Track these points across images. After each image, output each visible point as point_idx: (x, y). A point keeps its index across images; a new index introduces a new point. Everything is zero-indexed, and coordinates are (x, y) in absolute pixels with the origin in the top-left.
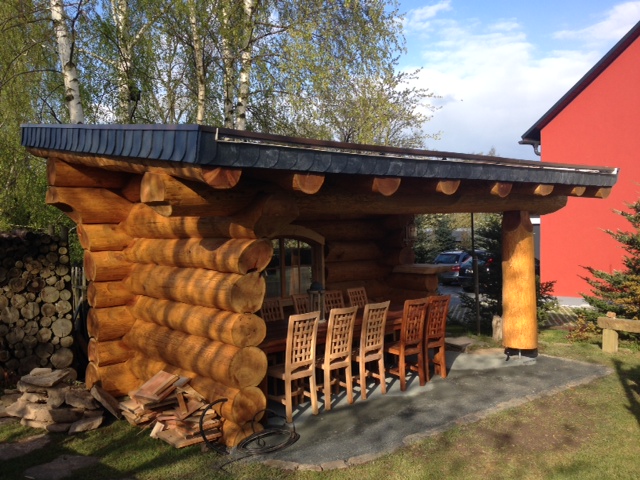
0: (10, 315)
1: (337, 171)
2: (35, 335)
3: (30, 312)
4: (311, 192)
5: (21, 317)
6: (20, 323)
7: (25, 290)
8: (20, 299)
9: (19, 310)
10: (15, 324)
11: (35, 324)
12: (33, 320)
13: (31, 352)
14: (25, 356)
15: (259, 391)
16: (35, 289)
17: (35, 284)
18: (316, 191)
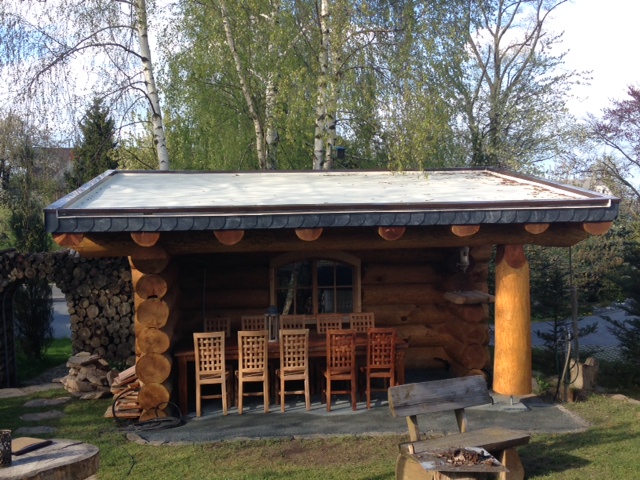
0: (109, 311)
1: (168, 229)
2: (128, 328)
3: (124, 309)
4: (148, 245)
5: (117, 313)
6: (117, 317)
7: (120, 293)
8: (117, 300)
9: (116, 308)
10: (113, 318)
11: (127, 319)
12: (126, 316)
13: (124, 340)
14: (120, 342)
15: (162, 387)
16: (127, 292)
17: (127, 289)
18: (153, 244)
